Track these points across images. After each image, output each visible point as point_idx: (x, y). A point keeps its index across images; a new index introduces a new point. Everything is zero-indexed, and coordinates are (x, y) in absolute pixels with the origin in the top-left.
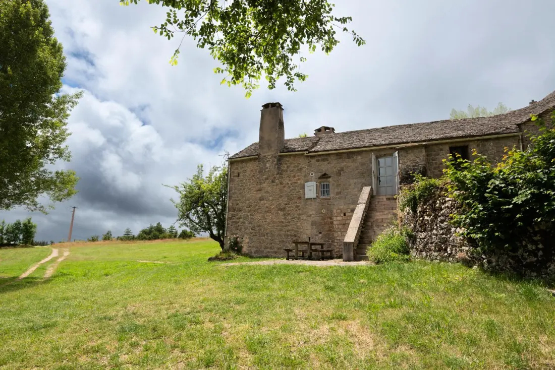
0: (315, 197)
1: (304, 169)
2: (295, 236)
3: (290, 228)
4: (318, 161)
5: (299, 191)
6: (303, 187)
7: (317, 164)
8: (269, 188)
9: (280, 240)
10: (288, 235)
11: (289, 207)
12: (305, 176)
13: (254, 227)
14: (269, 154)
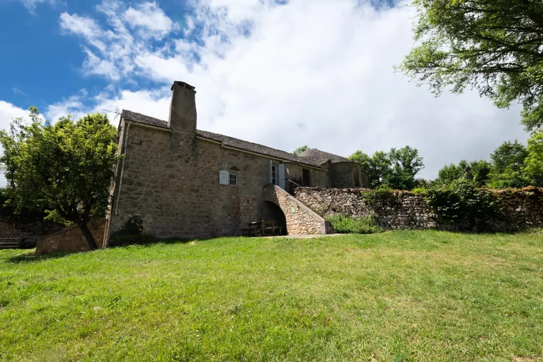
0: (228, 184)
1: (218, 158)
2: (207, 217)
3: (202, 209)
4: (230, 154)
5: (213, 177)
6: (218, 174)
7: (229, 156)
8: (182, 168)
9: (192, 221)
10: (200, 216)
11: (202, 189)
12: (219, 165)
13: (161, 206)
14: (184, 133)
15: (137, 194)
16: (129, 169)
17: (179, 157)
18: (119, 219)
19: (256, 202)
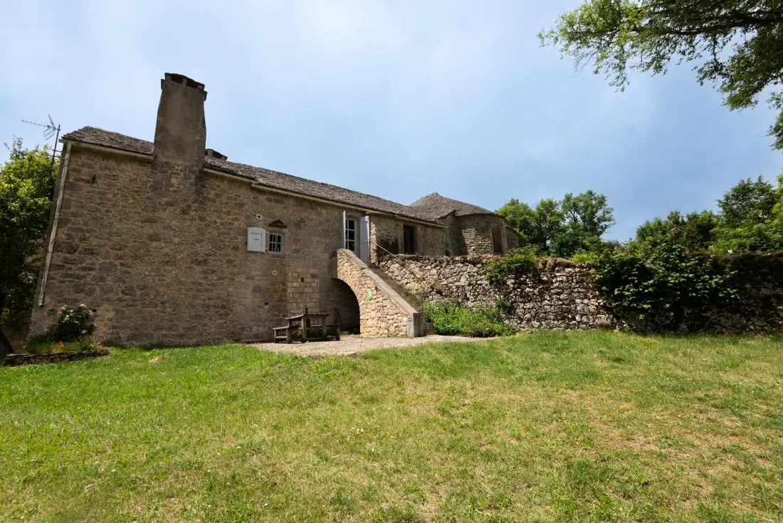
0: (264, 251)
1: (247, 207)
2: (223, 307)
3: (214, 294)
4: (269, 200)
5: (236, 238)
6: (245, 233)
7: (268, 204)
8: (175, 222)
9: (192, 314)
10: (208, 307)
11: (215, 260)
12: (247, 217)
13: (131, 288)
14: (179, 163)
15: (84, 269)
16: (69, 225)
17: (169, 204)
18: (45, 314)
19: (317, 281)
